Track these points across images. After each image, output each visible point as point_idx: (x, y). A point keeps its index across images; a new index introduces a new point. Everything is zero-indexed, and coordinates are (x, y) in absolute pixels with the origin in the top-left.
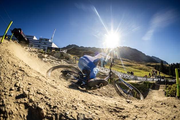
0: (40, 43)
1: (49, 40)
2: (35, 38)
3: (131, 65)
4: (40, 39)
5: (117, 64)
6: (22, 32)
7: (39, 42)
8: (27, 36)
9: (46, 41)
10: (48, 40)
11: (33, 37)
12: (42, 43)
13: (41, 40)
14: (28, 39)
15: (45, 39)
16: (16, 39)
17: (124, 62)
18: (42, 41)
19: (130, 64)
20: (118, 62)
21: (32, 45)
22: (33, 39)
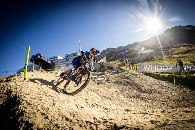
0: (67, 61)
1: (77, 53)
2: (60, 58)
3: (192, 50)
4: (65, 57)
5: (172, 54)
6: (42, 57)
7: (65, 60)
8: (49, 59)
9: (74, 56)
10: (76, 55)
11: (57, 57)
12: (70, 60)
13: (67, 57)
14: (51, 61)
15: (72, 54)
16: (38, 66)
17: (181, 48)
18: (69, 58)
19: (189, 48)
20: (172, 52)
21: (60, 67)
22: (57, 59)
